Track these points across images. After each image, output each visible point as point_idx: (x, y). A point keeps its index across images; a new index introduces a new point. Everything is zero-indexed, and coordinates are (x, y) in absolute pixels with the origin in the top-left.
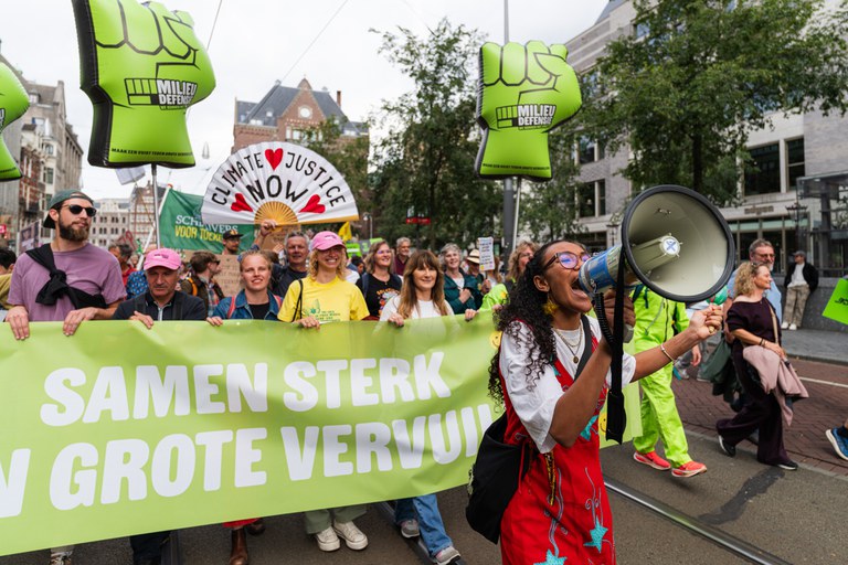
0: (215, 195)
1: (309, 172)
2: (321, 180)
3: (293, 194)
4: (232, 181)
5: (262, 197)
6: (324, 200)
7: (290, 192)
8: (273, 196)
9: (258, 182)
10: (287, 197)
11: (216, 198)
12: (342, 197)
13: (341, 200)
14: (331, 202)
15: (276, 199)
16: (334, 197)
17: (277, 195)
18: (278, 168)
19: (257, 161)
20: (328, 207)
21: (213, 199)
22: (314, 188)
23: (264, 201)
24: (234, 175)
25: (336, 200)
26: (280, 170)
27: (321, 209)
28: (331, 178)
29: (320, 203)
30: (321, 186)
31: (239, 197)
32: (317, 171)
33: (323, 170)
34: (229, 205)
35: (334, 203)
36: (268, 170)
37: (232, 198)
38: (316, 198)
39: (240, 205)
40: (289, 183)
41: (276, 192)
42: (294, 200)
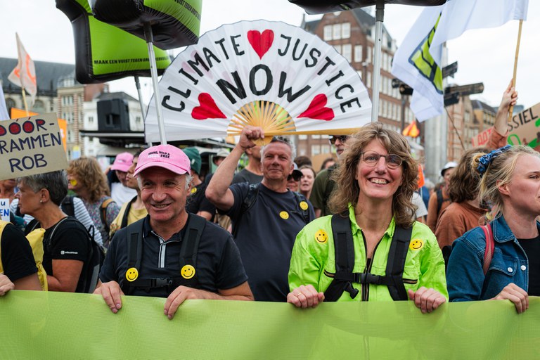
0: (167, 98)
1: (311, 62)
2: (328, 74)
3: (289, 90)
4: (195, 76)
5: (242, 95)
6: (332, 103)
7: (285, 88)
8: (258, 93)
9: (235, 75)
10: (281, 95)
11: (168, 102)
12: (356, 100)
13: (354, 104)
14: (342, 105)
15: (263, 98)
16: (345, 99)
17: (265, 92)
18: (266, 55)
19: (235, 46)
20: (337, 112)
21: (164, 104)
22: (319, 86)
23: (245, 101)
24: (200, 67)
25: (349, 103)
26: (270, 58)
27: (328, 115)
28: (341, 74)
29: (327, 106)
30: (328, 83)
31: (204, 98)
32: (322, 61)
33: (329, 62)
34: (188, 111)
35: (346, 107)
36: (251, 58)
37: (193, 102)
38: (321, 99)
39: (207, 109)
40: (284, 76)
41: (264, 87)
42: (291, 99)
